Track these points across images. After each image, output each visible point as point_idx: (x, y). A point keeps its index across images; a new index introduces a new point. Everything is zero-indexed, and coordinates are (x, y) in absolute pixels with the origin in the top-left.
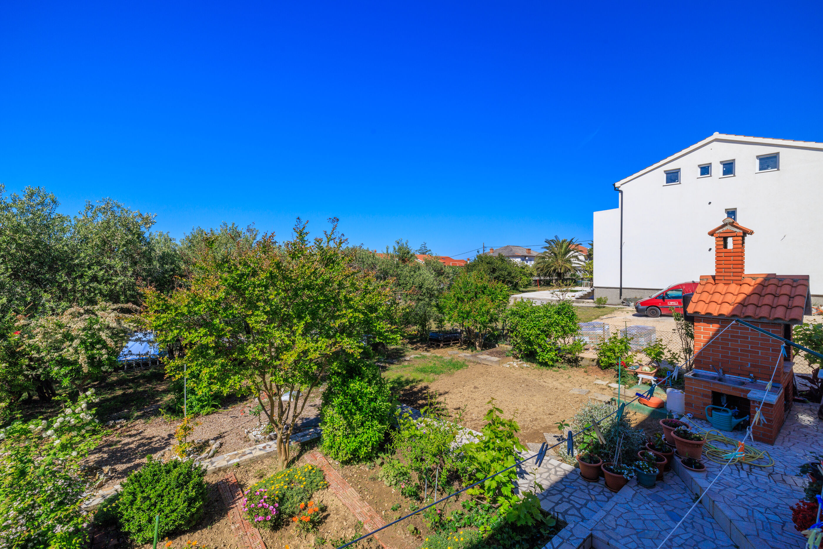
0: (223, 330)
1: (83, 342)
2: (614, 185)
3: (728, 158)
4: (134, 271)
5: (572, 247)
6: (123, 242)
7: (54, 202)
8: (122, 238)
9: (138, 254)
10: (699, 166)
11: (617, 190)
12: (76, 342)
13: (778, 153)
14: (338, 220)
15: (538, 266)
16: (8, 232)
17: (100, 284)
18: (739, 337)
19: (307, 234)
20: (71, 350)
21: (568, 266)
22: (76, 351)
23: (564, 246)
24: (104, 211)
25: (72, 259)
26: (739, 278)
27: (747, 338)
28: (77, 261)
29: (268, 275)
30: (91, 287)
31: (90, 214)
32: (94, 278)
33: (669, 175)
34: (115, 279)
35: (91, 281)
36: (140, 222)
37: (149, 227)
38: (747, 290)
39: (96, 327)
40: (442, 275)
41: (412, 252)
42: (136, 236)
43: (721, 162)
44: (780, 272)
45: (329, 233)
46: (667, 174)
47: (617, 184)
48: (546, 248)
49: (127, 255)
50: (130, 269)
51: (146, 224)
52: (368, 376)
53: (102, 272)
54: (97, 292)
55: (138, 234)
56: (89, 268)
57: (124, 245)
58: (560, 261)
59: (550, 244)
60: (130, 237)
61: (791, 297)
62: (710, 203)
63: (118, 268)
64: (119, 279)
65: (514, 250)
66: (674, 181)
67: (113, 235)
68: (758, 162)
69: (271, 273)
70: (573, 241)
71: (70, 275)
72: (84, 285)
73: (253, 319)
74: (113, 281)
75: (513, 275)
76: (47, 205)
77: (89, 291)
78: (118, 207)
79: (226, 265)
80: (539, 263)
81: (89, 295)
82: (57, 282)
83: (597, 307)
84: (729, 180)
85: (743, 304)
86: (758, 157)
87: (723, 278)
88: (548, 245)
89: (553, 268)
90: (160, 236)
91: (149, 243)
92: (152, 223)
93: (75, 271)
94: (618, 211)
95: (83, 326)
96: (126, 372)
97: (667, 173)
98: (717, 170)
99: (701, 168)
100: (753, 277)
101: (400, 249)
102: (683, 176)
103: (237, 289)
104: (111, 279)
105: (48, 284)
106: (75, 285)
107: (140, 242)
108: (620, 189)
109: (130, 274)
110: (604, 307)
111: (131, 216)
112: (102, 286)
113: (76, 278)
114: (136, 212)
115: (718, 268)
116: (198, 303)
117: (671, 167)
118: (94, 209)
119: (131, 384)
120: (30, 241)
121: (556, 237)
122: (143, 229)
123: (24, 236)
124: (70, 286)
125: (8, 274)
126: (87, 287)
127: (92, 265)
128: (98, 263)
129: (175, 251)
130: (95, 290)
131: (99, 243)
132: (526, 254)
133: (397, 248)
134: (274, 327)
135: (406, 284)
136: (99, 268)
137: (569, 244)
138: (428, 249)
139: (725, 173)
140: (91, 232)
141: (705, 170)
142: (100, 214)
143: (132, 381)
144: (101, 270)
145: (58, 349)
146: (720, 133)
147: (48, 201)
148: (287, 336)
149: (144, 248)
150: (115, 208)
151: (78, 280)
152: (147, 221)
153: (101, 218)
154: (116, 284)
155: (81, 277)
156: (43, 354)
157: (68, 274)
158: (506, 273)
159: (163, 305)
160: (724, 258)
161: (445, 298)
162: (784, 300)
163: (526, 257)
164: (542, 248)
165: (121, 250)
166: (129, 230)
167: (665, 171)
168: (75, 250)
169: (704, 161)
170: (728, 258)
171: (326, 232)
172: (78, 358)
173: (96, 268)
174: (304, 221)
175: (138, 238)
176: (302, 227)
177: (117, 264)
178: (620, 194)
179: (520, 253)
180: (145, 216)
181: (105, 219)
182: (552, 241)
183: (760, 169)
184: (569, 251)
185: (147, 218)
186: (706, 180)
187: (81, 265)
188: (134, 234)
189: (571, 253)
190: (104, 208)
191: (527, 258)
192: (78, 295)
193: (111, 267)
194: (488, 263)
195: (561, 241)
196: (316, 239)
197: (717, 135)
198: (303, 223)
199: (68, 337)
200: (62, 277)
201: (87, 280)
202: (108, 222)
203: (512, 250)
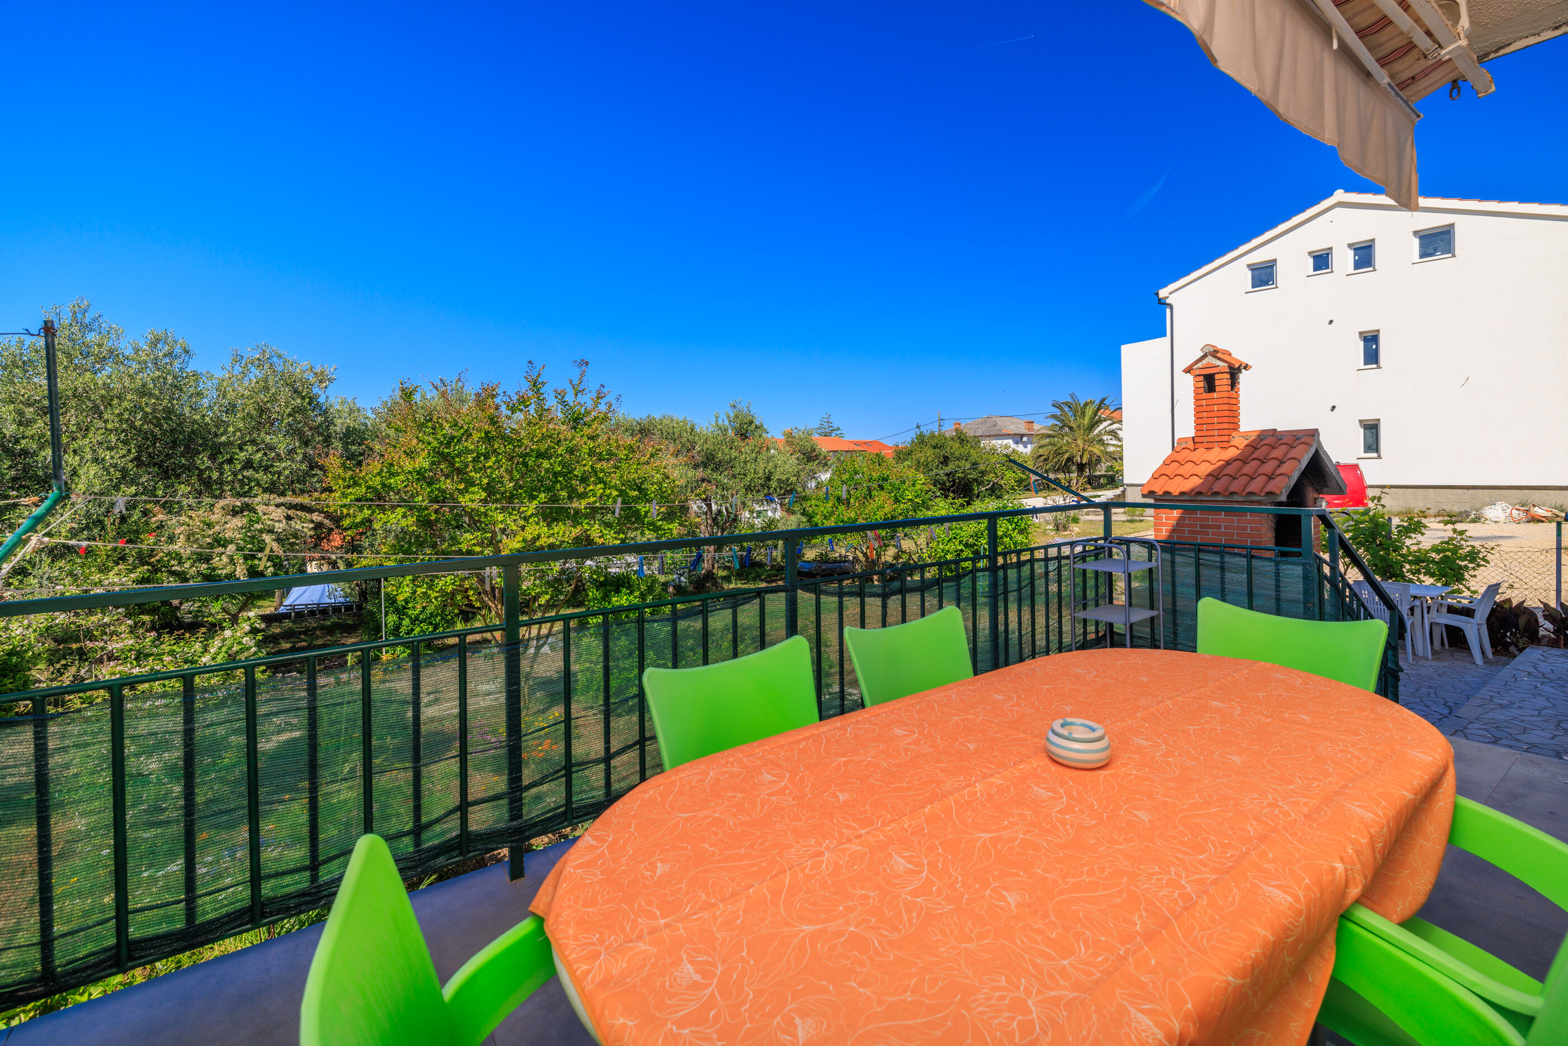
0: (426, 508)
1: (239, 549)
2: (1157, 294)
3: (1361, 237)
4: (305, 455)
5: (1103, 414)
6: (289, 410)
7: (186, 352)
8: (287, 403)
9: (311, 429)
10: (1310, 253)
11: (1162, 303)
12: (231, 548)
13: (1452, 225)
14: (587, 363)
15: (1041, 451)
16: (129, 397)
17: (258, 473)
18: (1211, 527)
19: (543, 383)
20: (225, 559)
21: (1097, 450)
22: (231, 560)
23: (1089, 412)
24: (260, 364)
25: (216, 435)
26: (1226, 438)
27: (1219, 527)
28: (223, 439)
29: (483, 435)
30: (244, 477)
31: (238, 369)
32: (248, 464)
33: (1256, 272)
34: (280, 466)
35: (244, 468)
36: (312, 380)
37: (326, 387)
38: (1232, 453)
39: (258, 526)
40: (814, 460)
41: (757, 423)
42: (307, 400)
43: (1350, 246)
44: (1282, 426)
45: (576, 382)
46: (1252, 270)
47: (1163, 293)
48: (1054, 417)
49: (294, 431)
50: (299, 451)
51: (321, 382)
52: (639, 589)
53: (259, 455)
54: (253, 484)
55: (310, 398)
56: (241, 449)
57: (290, 415)
58: (1080, 442)
59: (1062, 409)
60: (299, 401)
61: (1282, 462)
62: (1331, 322)
63: (282, 449)
64: (284, 465)
65: (1000, 423)
66: (1267, 284)
67: (274, 399)
68: (1416, 242)
69: (487, 433)
70: (1106, 402)
71: (215, 459)
72: (235, 474)
73: (468, 497)
74: (276, 469)
75: (982, 467)
76: (177, 357)
77: (241, 481)
78: (280, 357)
79: (430, 424)
80: (1042, 447)
81: (242, 489)
82: (197, 468)
83: (1128, 521)
84: (1366, 277)
85: (1214, 476)
86: (1416, 233)
87: (1205, 439)
88: (1058, 412)
89: (1066, 456)
90: (343, 403)
91: (326, 412)
92: (329, 380)
93: (221, 453)
94: (1164, 342)
95: (240, 525)
96: (294, 622)
97: (1253, 268)
98: (1344, 259)
99: (1315, 257)
100: (1245, 435)
101: (737, 417)
102: (1281, 272)
103: (445, 457)
104: (272, 466)
105: (183, 472)
106: (222, 474)
107: (313, 410)
108: (1168, 301)
109: (299, 457)
110: (1141, 521)
111: (298, 370)
112: (260, 475)
113: (223, 463)
114: (305, 364)
115: (1198, 426)
116: (392, 475)
117: (1259, 257)
118: (244, 362)
119: (303, 636)
120: (160, 408)
121: (1072, 396)
122: (315, 390)
123: (153, 401)
124: (215, 475)
125: (132, 456)
126: (240, 477)
127: (245, 444)
128: (253, 442)
129: (366, 425)
130: (250, 480)
131: (253, 412)
132: (1024, 431)
133: (732, 415)
134: (496, 509)
135: (745, 475)
136: (255, 449)
137: (1098, 409)
138: (835, 426)
139: (1358, 265)
140: (243, 395)
141: (1322, 261)
142: (253, 369)
143: (305, 633)
144: (258, 451)
145: (207, 559)
146: (1347, 191)
147: (178, 350)
148: (515, 520)
149: (319, 419)
150: (275, 359)
151: (226, 467)
152: (322, 378)
153: (255, 374)
154: (280, 473)
155: (230, 461)
156: (187, 565)
157: (213, 458)
158: (968, 465)
159: (350, 479)
160: (1205, 408)
161: (818, 500)
162: (1268, 467)
163: (1022, 436)
164: (1047, 418)
165: (286, 421)
166: (296, 391)
167: (1249, 266)
168: (218, 423)
169: (1319, 245)
170: (1210, 408)
171: (571, 381)
172: (235, 570)
173: (250, 448)
174: (538, 365)
175: (310, 404)
176: (536, 374)
177: (282, 443)
178: (1168, 311)
179: (1013, 429)
180: (318, 370)
181: (261, 375)
182: (1066, 403)
183: (1422, 256)
184: (1100, 421)
185: (322, 373)
186: (1324, 279)
187: (229, 444)
188: (303, 398)
189: (1102, 427)
190: (259, 359)
191: (1025, 439)
192: (227, 488)
193: (272, 448)
194: (934, 448)
195: (1082, 403)
196: (555, 391)
197: (1340, 195)
198: (537, 369)
199: (220, 542)
200: (203, 461)
201: (239, 467)
202: (266, 380)
203: (995, 425)
